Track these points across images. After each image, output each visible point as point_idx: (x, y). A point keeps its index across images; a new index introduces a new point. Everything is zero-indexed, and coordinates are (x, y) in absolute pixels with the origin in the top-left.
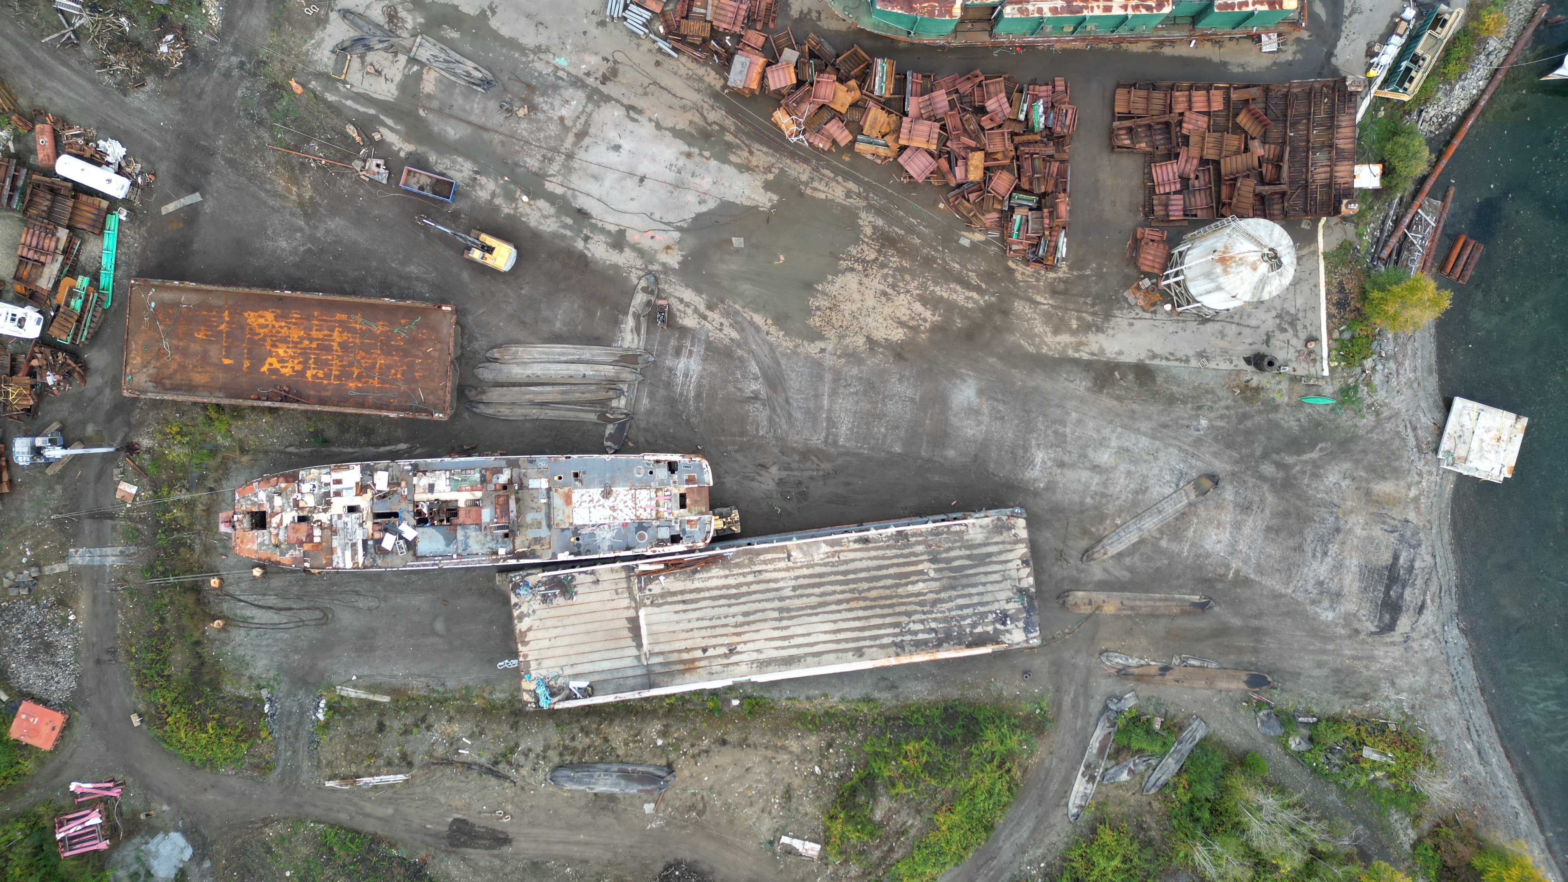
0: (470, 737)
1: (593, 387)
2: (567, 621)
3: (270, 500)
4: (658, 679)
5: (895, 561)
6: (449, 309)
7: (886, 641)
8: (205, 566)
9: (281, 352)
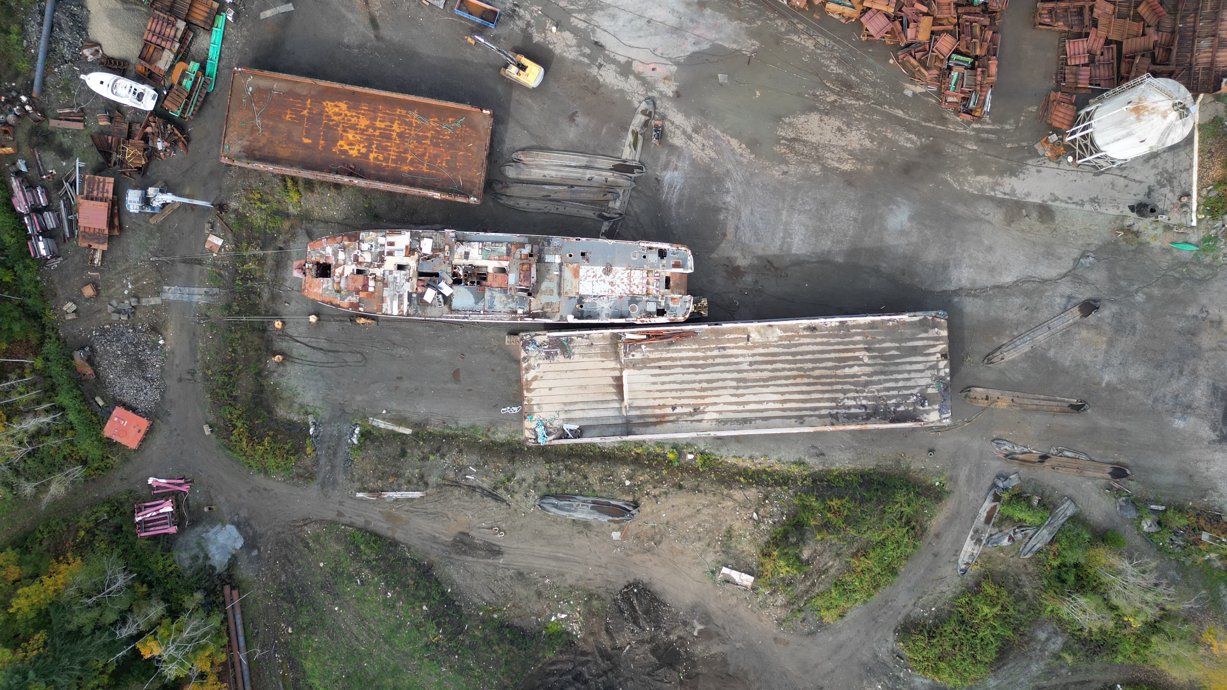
0: (476, 466)
1: (596, 189)
2: (565, 375)
3: (335, 254)
4: (634, 429)
5: (836, 347)
6: (488, 112)
7: (823, 412)
8: (271, 311)
9: (350, 136)
